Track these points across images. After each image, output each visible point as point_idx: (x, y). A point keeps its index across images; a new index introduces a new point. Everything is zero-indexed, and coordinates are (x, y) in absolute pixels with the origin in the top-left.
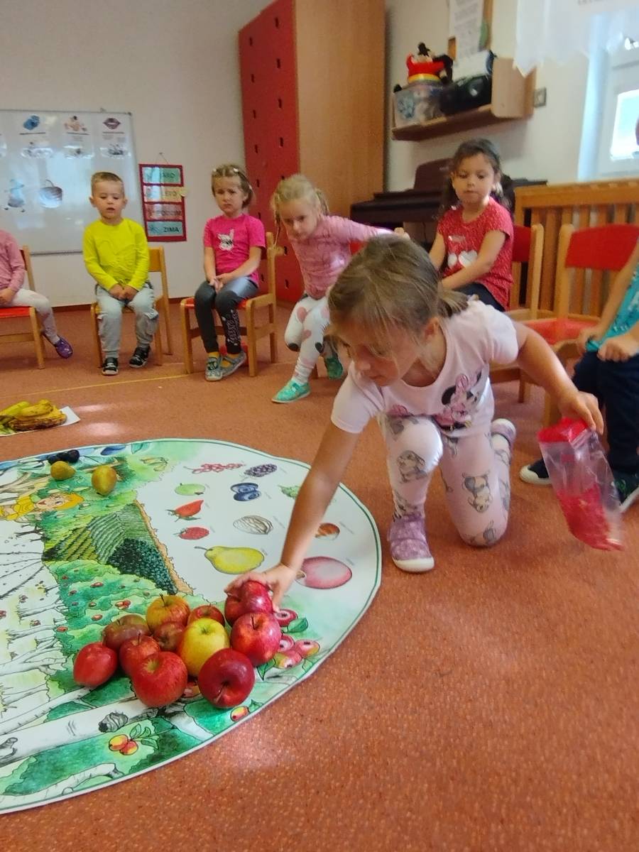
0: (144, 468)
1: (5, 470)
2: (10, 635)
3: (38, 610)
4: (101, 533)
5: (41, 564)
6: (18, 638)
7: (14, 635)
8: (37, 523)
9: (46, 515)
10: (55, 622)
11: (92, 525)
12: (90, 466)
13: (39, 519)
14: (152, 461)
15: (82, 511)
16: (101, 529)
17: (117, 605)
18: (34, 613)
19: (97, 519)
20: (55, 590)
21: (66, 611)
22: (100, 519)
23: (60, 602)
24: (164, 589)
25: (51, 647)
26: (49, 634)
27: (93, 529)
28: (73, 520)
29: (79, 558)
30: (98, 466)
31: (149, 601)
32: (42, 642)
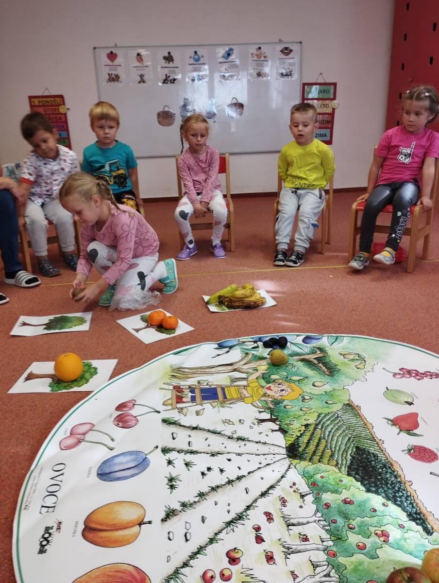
0: (345, 364)
1: (231, 347)
2: (284, 547)
3: (301, 521)
4: (331, 434)
5: (287, 462)
6: (293, 552)
7: (288, 548)
8: (272, 412)
9: (277, 402)
10: (323, 542)
11: (320, 422)
12: (298, 354)
13: (271, 406)
14: (351, 357)
15: (306, 404)
16: (329, 429)
17: (376, 534)
18: (299, 524)
19: (323, 415)
20: (310, 499)
21: (327, 528)
22: (325, 417)
23: (319, 515)
24: (417, 524)
25: (328, 575)
26: (321, 557)
27: (322, 427)
28: (301, 413)
29: (319, 461)
30: (304, 354)
31: (406, 535)
32: (318, 566)
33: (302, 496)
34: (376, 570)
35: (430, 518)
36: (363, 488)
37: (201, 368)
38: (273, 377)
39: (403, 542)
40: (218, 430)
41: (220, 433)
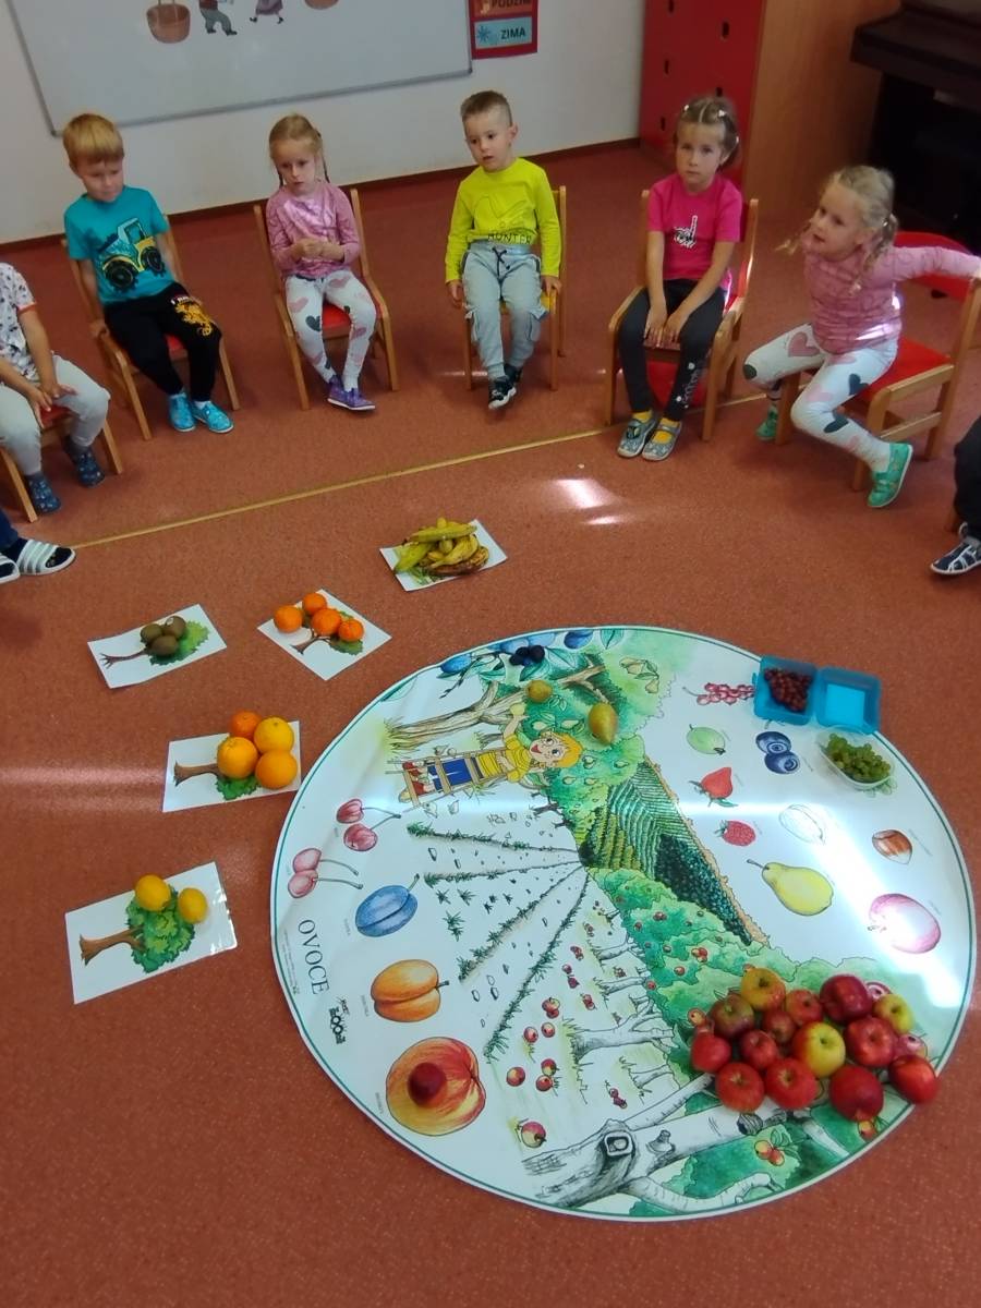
0: (631, 685)
1: (463, 672)
2: (600, 987)
3: (613, 951)
4: (629, 819)
5: (583, 872)
6: (611, 992)
7: (606, 988)
8: (549, 793)
10: (640, 973)
11: (613, 803)
12: (564, 674)
14: (638, 670)
15: (590, 773)
16: (625, 812)
17: (694, 954)
18: (612, 956)
19: (615, 789)
20: (618, 920)
21: (642, 955)
22: (617, 792)
23: (631, 940)
24: (735, 934)
25: (651, 1012)
26: (641, 992)
27: (617, 810)
28: (586, 790)
29: (621, 866)
30: (571, 673)
31: (725, 950)
32: (639, 1003)
33: (609, 919)
34: (698, 997)
35: (748, 923)
36: (674, 896)
37: (431, 722)
38: (538, 726)
39: (721, 959)
40: (487, 834)
41: (490, 840)
